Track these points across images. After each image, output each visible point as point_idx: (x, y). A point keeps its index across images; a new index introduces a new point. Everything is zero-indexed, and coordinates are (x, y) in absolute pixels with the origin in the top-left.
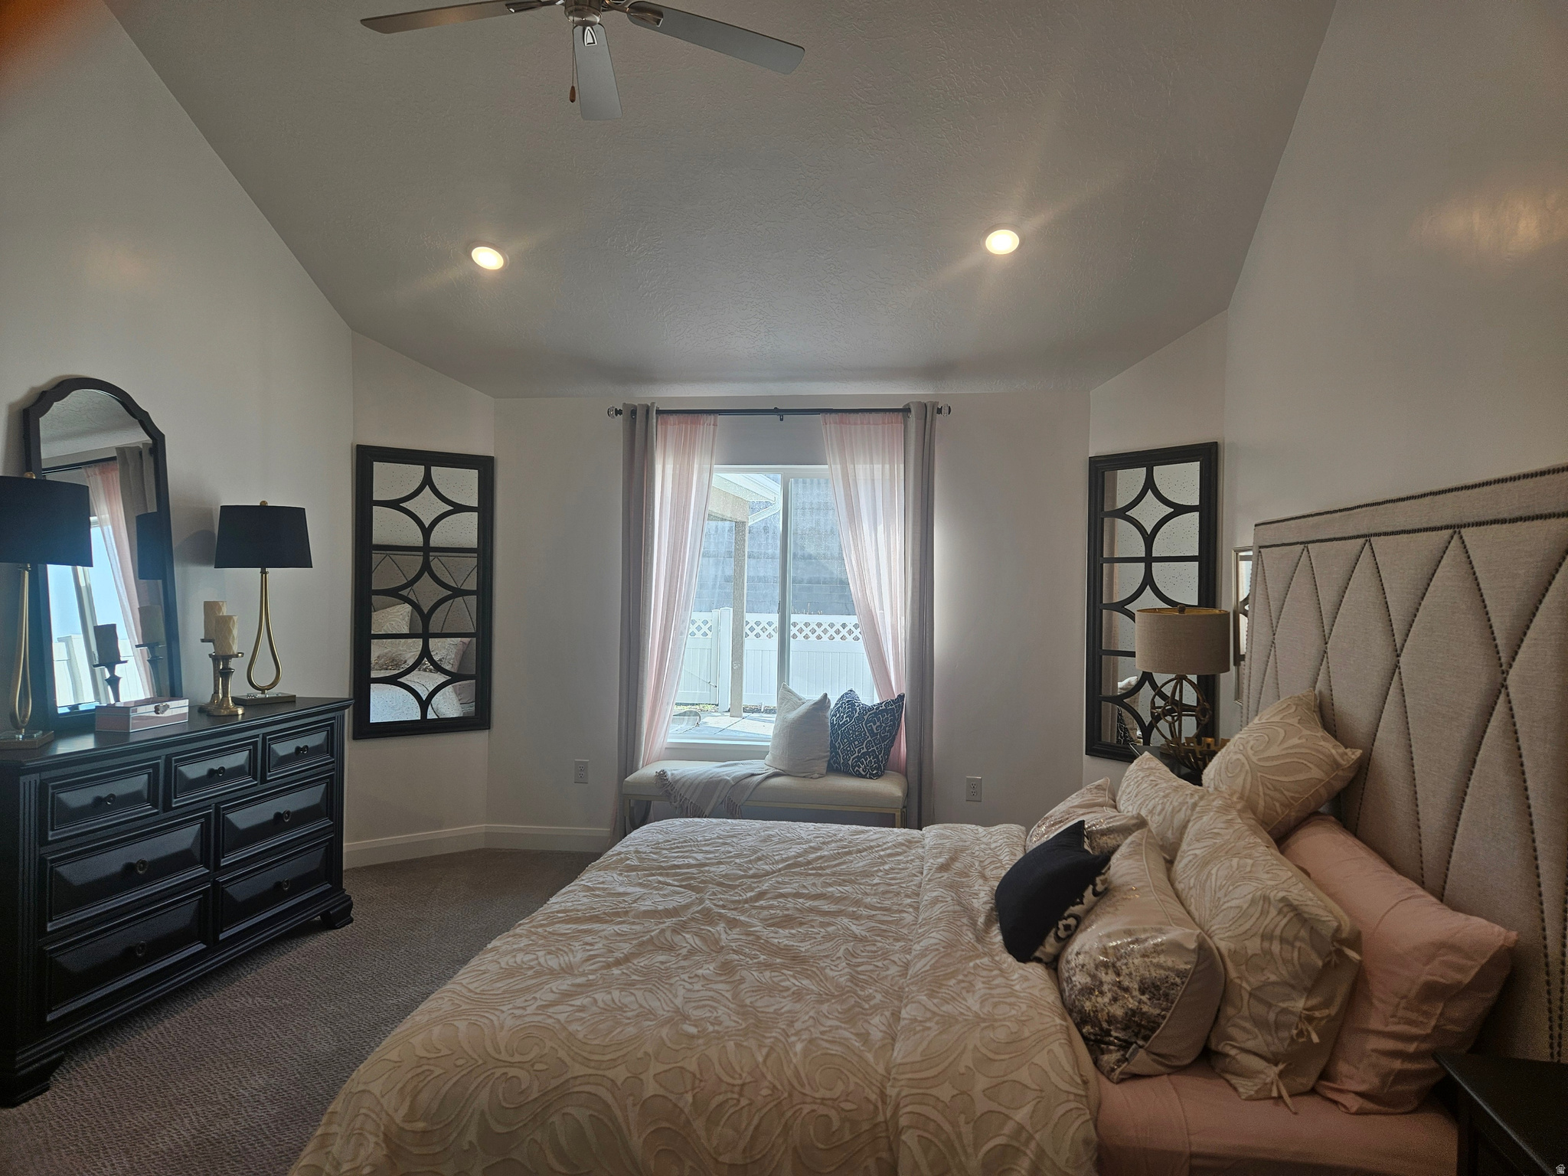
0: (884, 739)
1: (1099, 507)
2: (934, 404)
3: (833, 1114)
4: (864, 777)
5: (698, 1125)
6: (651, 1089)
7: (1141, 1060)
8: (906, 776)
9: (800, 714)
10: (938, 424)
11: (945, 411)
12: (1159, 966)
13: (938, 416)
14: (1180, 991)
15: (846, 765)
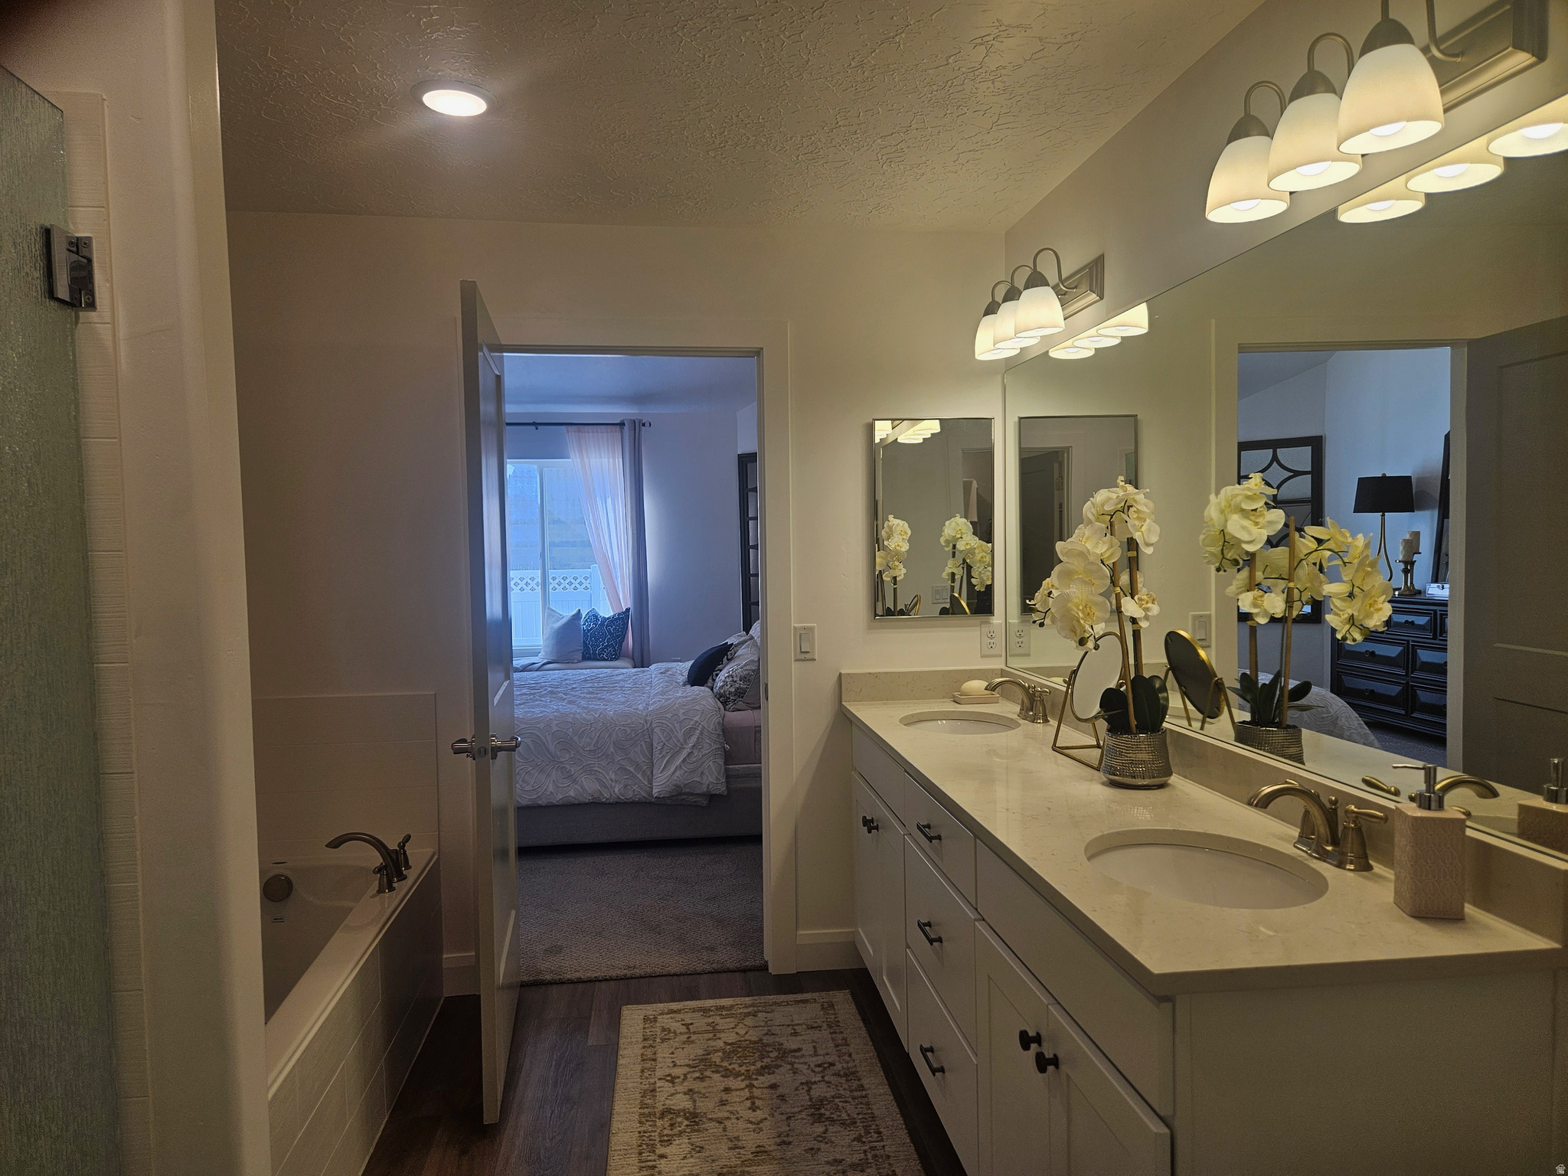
0: (618, 636)
1: (745, 486)
2: (640, 421)
3: (627, 729)
4: (607, 660)
5: (576, 738)
6: (555, 728)
7: (740, 705)
8: (633, 659)
9: (564, 623)
10: (643, 433)
11: (647, 425)
12: (746, 670)
13: (643, 428)
14: (753, 677)
15: (594, 653)
